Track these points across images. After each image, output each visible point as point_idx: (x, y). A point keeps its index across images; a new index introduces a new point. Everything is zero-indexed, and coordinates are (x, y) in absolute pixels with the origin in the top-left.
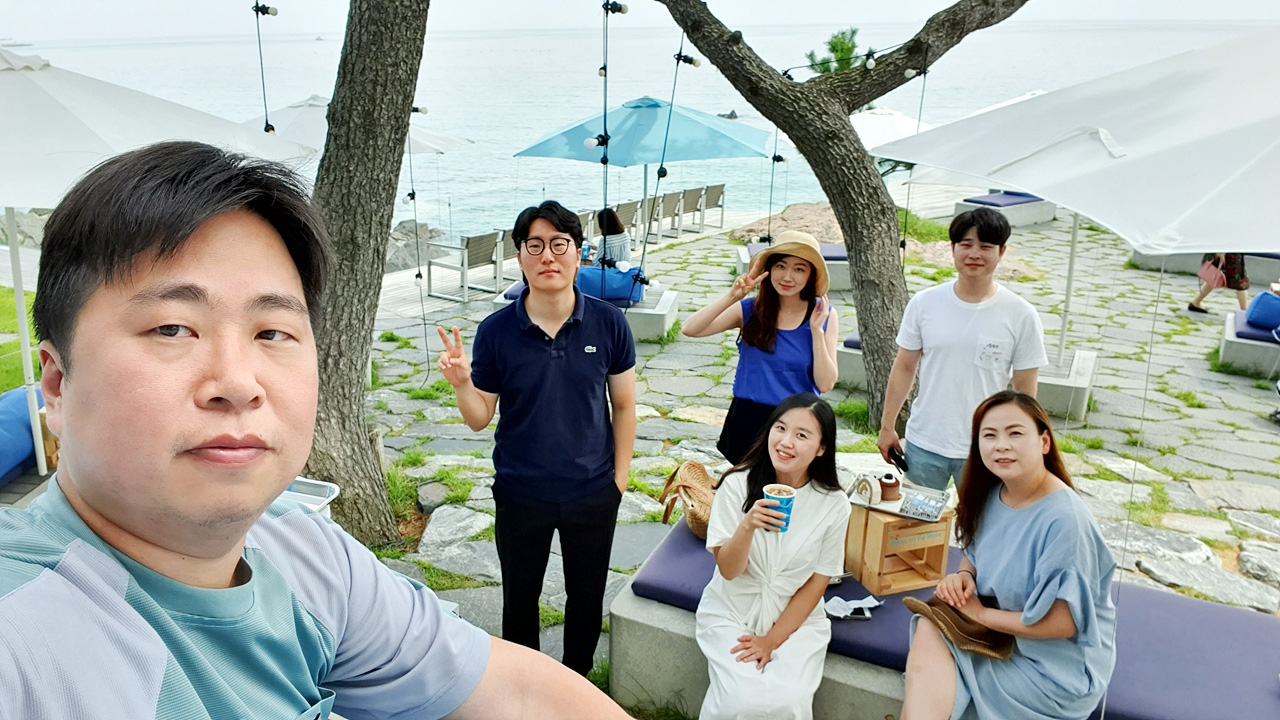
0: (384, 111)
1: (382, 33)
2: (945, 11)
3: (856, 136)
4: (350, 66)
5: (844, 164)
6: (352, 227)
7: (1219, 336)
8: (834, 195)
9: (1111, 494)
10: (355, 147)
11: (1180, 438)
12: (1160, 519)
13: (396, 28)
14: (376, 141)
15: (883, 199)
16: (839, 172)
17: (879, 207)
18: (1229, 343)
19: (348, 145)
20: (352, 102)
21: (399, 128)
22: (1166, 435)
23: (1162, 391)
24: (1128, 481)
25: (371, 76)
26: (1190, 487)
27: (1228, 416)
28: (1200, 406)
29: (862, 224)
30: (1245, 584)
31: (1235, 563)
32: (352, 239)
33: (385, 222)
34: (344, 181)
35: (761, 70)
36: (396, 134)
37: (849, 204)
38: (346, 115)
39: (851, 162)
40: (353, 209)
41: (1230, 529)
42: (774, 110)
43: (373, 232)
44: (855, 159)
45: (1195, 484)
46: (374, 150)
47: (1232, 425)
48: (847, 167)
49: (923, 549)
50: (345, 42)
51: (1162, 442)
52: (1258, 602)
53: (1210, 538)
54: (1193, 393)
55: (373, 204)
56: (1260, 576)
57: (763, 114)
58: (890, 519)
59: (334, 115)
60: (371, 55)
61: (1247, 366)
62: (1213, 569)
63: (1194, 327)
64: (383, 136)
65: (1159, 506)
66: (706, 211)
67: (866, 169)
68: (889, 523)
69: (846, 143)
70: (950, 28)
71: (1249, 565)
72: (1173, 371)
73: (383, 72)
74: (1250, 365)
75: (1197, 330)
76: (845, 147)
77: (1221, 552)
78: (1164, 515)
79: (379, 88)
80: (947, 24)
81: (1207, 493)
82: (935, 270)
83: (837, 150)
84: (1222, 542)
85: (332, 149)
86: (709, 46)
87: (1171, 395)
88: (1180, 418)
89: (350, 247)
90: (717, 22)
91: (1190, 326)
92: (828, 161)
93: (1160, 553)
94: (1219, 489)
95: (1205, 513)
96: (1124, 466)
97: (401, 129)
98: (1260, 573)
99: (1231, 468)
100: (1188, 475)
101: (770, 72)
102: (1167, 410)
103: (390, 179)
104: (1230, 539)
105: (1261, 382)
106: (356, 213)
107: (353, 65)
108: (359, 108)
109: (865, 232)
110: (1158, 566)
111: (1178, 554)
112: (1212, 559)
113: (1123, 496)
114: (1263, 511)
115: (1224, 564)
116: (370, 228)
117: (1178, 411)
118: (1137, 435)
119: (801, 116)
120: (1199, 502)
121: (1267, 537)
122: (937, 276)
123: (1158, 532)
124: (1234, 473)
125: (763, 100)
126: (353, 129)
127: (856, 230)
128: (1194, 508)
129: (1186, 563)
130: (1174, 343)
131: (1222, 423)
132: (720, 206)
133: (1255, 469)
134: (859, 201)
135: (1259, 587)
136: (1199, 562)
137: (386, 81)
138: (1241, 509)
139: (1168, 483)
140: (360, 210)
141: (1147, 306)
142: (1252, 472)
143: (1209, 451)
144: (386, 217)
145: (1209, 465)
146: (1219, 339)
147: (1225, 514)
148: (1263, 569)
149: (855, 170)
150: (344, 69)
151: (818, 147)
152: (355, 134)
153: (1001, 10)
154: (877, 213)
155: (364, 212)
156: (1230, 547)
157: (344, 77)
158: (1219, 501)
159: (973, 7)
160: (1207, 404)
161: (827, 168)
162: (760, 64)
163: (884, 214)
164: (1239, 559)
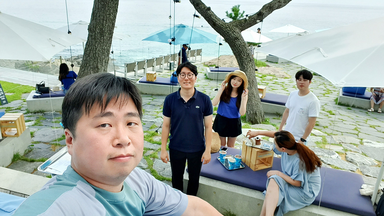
0: (106, 28)
1: (105, 5)
2: (268, 4)
3: (243, 39)
4: (95, 14)
5: (240, 46)
6: (97, 63)
7: (337, 95)
8: (237, 55)
9: (312, 139)
10: (97, 39)
11: (329, 123)
12: (325, 146)
13: (110, 3)
14: (104, 37)
15: (251, 57)
16: (238, 49)
17: (249, 59)
18: (341, 97)
19: (95, 38)
20: (96, 25)
21: (111, 34)
22: (325, 123)
23: (323, 110)
24: (316, 136)
25: (102, 18)
26: (332, 137)
27: (341, 117)
28: (333, 114)
29: (245, 64)
30: (348, 164)
31: (345, 158)
32: (97, 67)
33: (107, 62)
34: (94, 49)
35: (216, 18)
36: (110, 35)
37: (241, 58)
38: (94, 29)
39: (242, 46)
40: (97, 58)
41: (343, 149)
42: (220, 30)
43: (103, 65)
44: (243, 45)
45: (333, 136)
46: (103, 40)
47: (342, 120)
48: (241, 47)
49: (266, 158)
50: (94, 7)
51: (324, 125)
52: (351, 169)
53: (338, 151)
54: (332, 111)
55: (103, 56)
56: (351, 162)
57: (217, 31)
58: (258, 150)
59: (90, 29)
60: (102, 11)
61: (345, 103)
62: (339, 160)
63: (331, 92)
64: (106, 36)
65: (324, 142)
66: (197, 56)
67: (246, 48)
68: (258, 151)
69: (240, 41)
70: (269, 8)
71: (348, 159)
72: (326, 105)
73: (106, 16)
74: (346, 103)
75: (332, 93)
76: (240, 42)
77: (341, 155)
78: (325, 145)
79: (104, 22)
80: (268, 8)
81: (337, 139)
82: (261, 75)
83: (238, 43)
84: (341, 152)
85: (90, 39)
86: (201, 11)
87: (326, 111)
88: (328, 118)
89: (96, 69)
90: (203, 4)
91: (330, 92)
92: (235, 46)
93: (325, 156)
94: (339, 138)
95: (336, 144)
96: (315, 131)
97: (111, 33)
98: (351, 161)
99: (342, 132)
100: (331, 134)
101: (219, 19)
102: (325, 116)
103: (108, 49)
104: (343, 151)
105: (349, 108)
106: (98, 59)
107: (96, 14)
108: (98, 27)
109: (246, 66)
110: (325, 159)
111: (330, 156)
112: (339, 157)
113: (315, 140)
114: (351, 144)
115: (342, 159)
116: (102, 63)
117: (328, 116)
118: (318, 123)
119: (228, 32)
120: (334, 141)
121: (352, 151)
122: (262, 77)
123: (325, 150)
124: (343, 133)
125: (217, 27)
126: (97, 34)
127: (243, 65)
128: (333, 143)
129: (332, 158)
130: (326, 96)
131: (339, 119)
132: (201, 55)
133: (348, 132)
134: (244, 57)
135: (351, 165)
136: (335, 158)
137: (107, 19)
138: (345, 143)
139: (326, 136)
140: (99, 58)
141: (318, 86)
142: (348, 133)
143: (336, 127)
144: (107, 60)
145: (337, 131)
146: (338, 95)
147: (342, 145)
148: (352, 160)
149: (243, 48)
150: (93, 15)
151: (233, 42)
152: (97, 35)
153: (283, 4)
154: (249, 61)
155: (100, 58)
156: (343, 154)
157: (94, 18)
158: (340, 141)
159: (276, 3)
160: (335, 114)
161: (235, 48)
162: (216, 17)
163: (251, 61)
164: (346, 157)
